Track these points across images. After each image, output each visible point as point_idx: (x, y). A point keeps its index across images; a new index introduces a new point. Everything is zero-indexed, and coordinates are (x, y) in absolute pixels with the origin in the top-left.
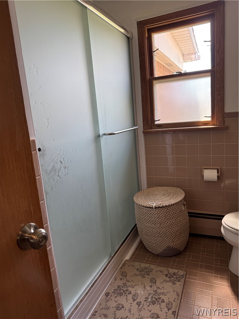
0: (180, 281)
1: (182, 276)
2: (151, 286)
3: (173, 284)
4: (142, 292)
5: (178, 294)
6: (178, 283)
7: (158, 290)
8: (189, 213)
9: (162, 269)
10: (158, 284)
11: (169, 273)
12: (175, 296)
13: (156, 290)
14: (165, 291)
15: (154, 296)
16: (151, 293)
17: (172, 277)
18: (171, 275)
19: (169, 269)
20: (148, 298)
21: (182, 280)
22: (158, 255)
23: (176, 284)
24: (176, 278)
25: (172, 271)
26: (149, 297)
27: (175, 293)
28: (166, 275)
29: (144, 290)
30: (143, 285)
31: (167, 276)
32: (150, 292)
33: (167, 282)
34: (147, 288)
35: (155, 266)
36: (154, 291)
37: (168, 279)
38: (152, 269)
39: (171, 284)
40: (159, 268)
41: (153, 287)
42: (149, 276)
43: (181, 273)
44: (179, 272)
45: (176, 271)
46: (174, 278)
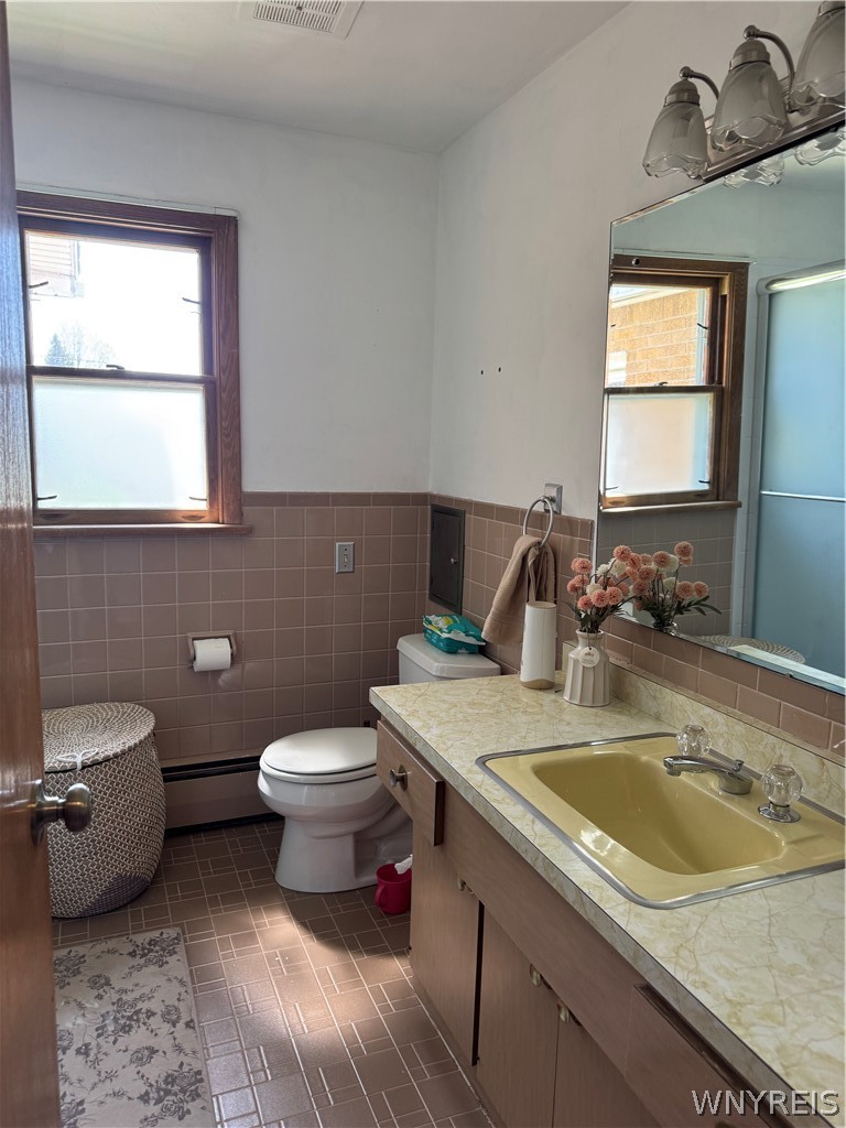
0: (175, 953)
1: (176, 938)
2: (99, 997)
3: (160, 966)
4: (80, 1021)
5: (182, 982)
6: (172, 960)
7: (124, 997)
8: (164, 770)
9: (111, 944)
10: (117, 983)
11: (137, 946)
12: (176, 988)
13: (120, 999)
14: (146, 990)
15: (119, 1016)
16: (108, 1013)
17: (150, 951)
18: (143, 949)
19: (131, 937)
20: (105, 1026)
21: (181, 948)
22: (82, 918)
23: (167, 963)
24: (163, 949)
25: (142, 938)
26: (107, 1022)
27: (175, 982)
28: (132, 954)
29: (84, 1015)
30: (73, 1004)
31: (135, 956)
32: (103, 1012)
33: (140, 968)
34: (88, 1005)
35: (90, 945)
36: (113, 1004)
37: (142, 961)
38: (84, 956)
39: (153, 968)
40: (104, 946)
41: (106, 997)
42: (79, 977)
43: (170, 933)
44: (162, 933)
45: (155, 934)
46: (157, 952)
